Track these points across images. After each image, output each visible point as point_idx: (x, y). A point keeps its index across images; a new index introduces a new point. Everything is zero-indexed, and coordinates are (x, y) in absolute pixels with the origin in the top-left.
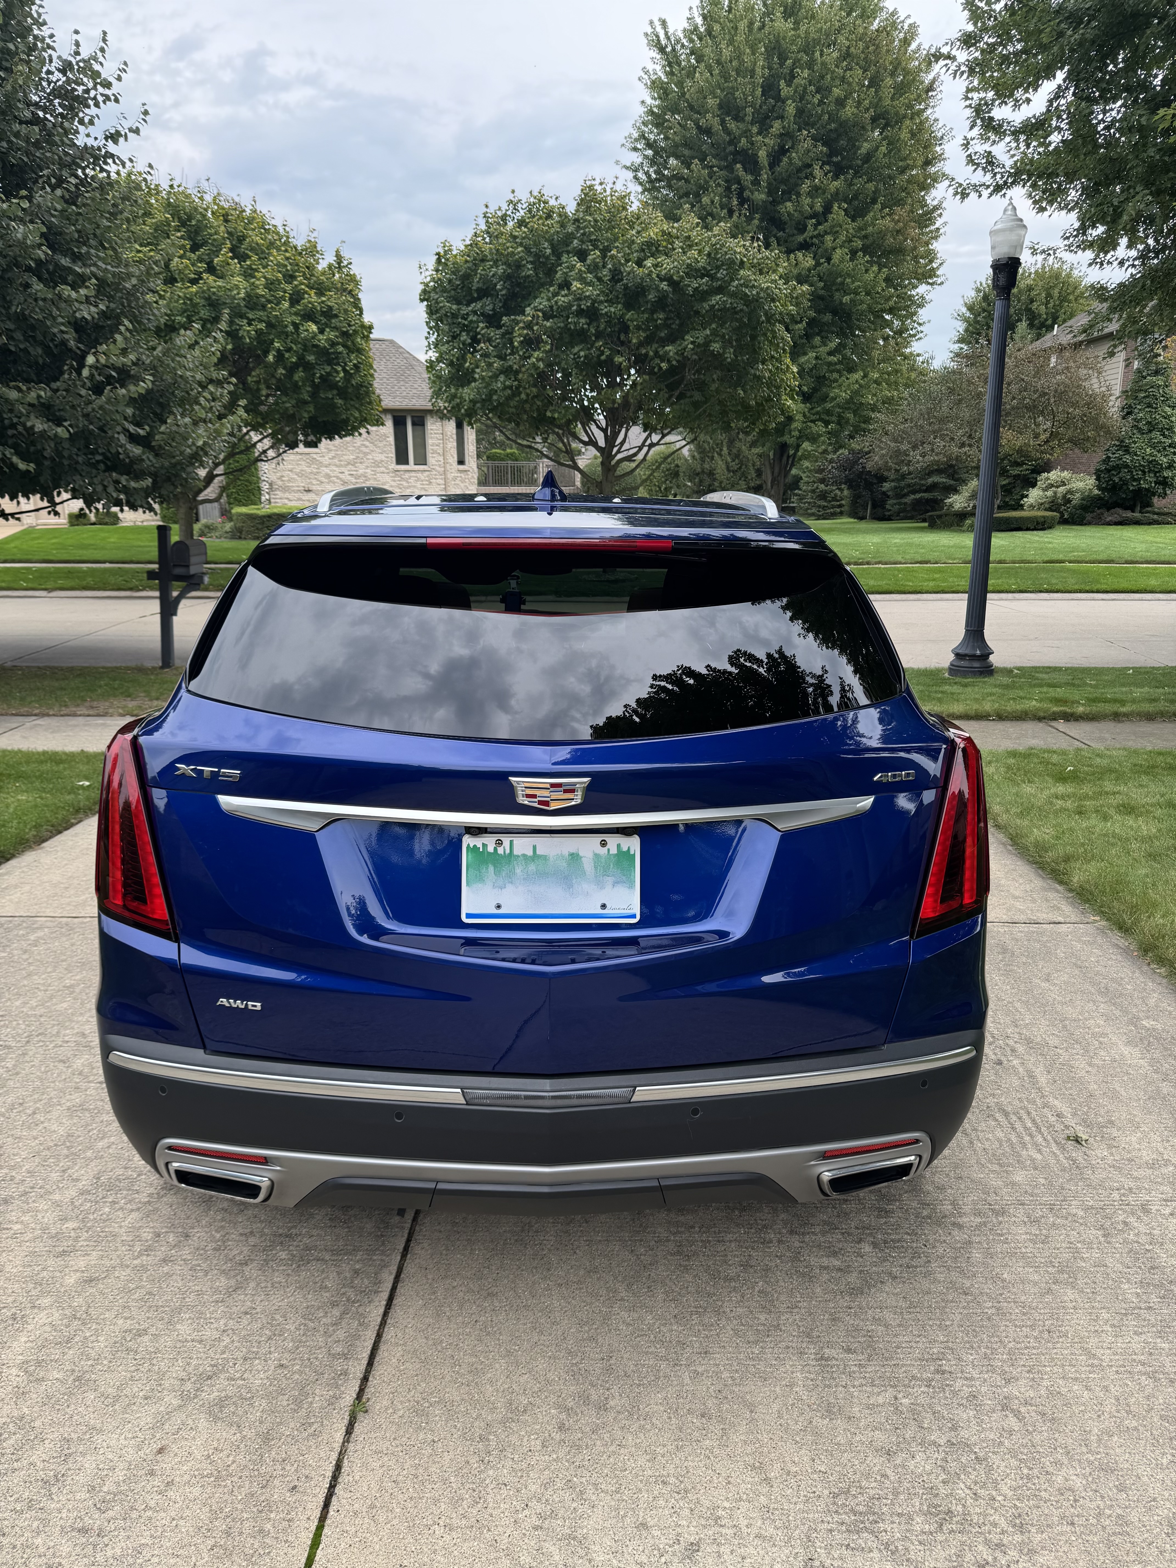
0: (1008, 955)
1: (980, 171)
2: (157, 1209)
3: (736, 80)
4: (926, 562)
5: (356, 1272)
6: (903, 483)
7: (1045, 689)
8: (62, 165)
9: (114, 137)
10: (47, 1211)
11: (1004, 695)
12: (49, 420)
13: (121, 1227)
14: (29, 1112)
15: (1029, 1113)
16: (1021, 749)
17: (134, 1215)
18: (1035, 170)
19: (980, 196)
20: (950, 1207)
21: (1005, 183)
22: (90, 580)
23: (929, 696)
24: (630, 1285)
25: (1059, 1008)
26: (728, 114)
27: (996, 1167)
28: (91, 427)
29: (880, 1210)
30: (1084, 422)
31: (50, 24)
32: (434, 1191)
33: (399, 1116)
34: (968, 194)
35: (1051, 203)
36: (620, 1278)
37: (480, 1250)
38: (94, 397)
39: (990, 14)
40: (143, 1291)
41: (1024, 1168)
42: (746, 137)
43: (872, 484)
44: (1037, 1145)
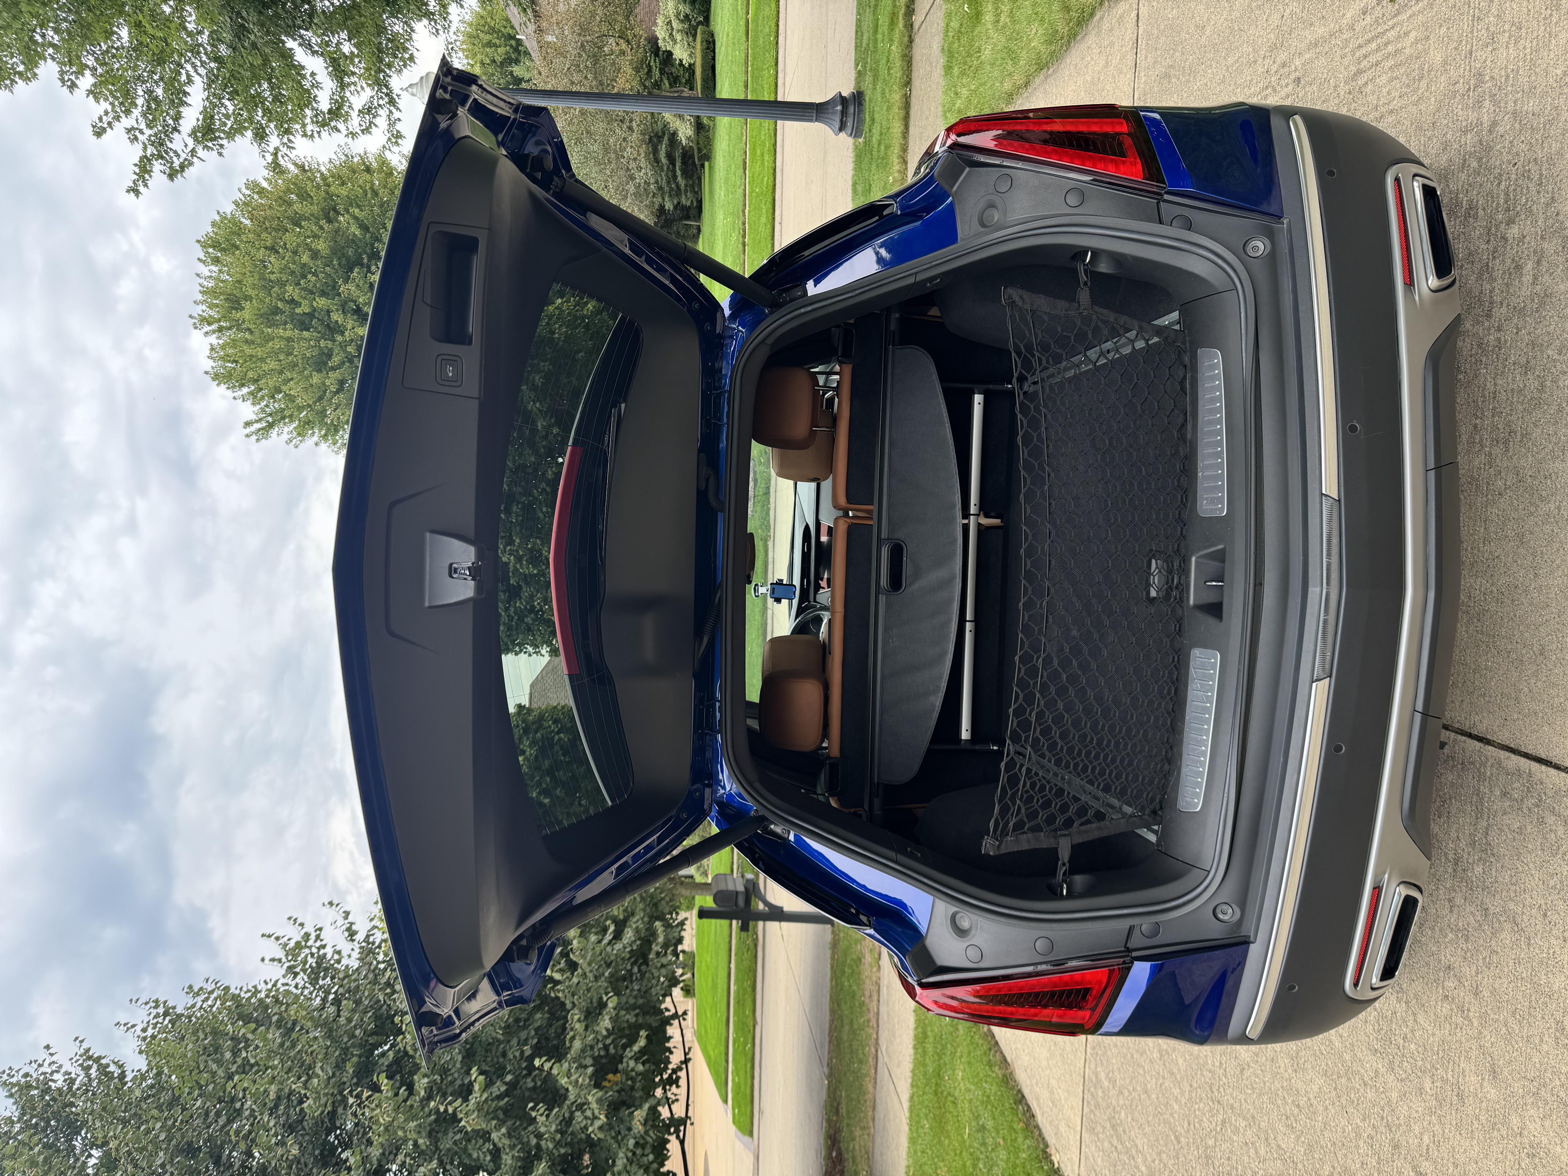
0: (1173, 72)
1: (377, 121)
2: (1416, 996)
3: (296, 356)
4: (745, 163)
5: (1504, 794)
6: (666, 189)
7: (879, 36)
8: (375, 982)
9: (351, 933)
10: (1410, 1108)
11: (884, 80)
12: (600, 1014)
13: (1433, 1035)
14: (1296, 1111)
15: (1360, 46)
16: (942, 61)
17: (1421, 1018)
18: (375, 65)
19: (399, 120)
20: (1469, 136)
21: (387, 95)
22: (747, 984)
23: (883, 159)
24: (1542, 499)
25: (1236, 14)
26: (326, 364)
27: (1423, 84)
28: (607, 974)
29: (1467, 215)
30: (609, 4)
31: (255, 982)
32: (1425, 714)
33: (1338, 749)
34: (398, 132)
35: (406, 49)
36: (1532, 509)
37: (1487, 660)
38: (580, 971)
39: (237, 115)
40: (1511, 1020)
41: (1426, 51)
42: (346, 346)
43: (666, 220)
44: (1399, 37)
